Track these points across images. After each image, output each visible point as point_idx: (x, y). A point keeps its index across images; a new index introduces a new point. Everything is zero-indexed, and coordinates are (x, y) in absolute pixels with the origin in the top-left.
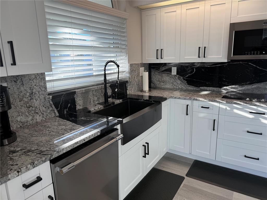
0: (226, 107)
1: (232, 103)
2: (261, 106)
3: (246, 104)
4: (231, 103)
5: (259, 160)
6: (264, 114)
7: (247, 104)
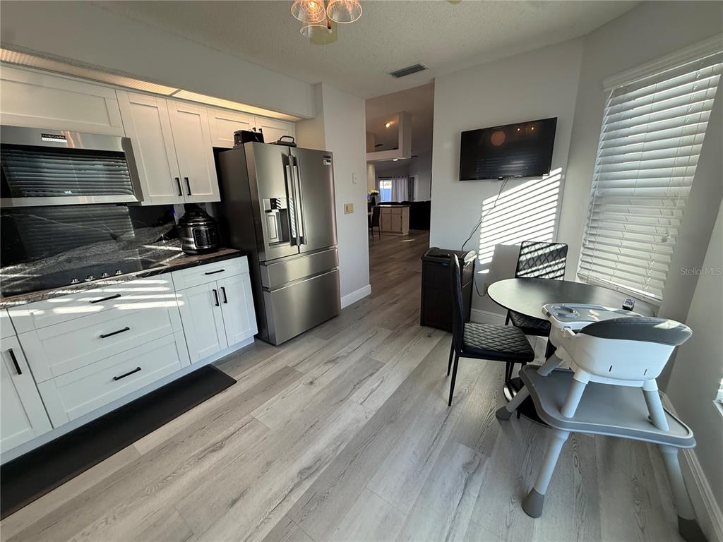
0: (31, 311)
1: (43, 298)
2: (108, 285)
3: (78, 291)
4: (40, 298)
5: (140, 369)
6: (119, 296)
7: (80, 289)
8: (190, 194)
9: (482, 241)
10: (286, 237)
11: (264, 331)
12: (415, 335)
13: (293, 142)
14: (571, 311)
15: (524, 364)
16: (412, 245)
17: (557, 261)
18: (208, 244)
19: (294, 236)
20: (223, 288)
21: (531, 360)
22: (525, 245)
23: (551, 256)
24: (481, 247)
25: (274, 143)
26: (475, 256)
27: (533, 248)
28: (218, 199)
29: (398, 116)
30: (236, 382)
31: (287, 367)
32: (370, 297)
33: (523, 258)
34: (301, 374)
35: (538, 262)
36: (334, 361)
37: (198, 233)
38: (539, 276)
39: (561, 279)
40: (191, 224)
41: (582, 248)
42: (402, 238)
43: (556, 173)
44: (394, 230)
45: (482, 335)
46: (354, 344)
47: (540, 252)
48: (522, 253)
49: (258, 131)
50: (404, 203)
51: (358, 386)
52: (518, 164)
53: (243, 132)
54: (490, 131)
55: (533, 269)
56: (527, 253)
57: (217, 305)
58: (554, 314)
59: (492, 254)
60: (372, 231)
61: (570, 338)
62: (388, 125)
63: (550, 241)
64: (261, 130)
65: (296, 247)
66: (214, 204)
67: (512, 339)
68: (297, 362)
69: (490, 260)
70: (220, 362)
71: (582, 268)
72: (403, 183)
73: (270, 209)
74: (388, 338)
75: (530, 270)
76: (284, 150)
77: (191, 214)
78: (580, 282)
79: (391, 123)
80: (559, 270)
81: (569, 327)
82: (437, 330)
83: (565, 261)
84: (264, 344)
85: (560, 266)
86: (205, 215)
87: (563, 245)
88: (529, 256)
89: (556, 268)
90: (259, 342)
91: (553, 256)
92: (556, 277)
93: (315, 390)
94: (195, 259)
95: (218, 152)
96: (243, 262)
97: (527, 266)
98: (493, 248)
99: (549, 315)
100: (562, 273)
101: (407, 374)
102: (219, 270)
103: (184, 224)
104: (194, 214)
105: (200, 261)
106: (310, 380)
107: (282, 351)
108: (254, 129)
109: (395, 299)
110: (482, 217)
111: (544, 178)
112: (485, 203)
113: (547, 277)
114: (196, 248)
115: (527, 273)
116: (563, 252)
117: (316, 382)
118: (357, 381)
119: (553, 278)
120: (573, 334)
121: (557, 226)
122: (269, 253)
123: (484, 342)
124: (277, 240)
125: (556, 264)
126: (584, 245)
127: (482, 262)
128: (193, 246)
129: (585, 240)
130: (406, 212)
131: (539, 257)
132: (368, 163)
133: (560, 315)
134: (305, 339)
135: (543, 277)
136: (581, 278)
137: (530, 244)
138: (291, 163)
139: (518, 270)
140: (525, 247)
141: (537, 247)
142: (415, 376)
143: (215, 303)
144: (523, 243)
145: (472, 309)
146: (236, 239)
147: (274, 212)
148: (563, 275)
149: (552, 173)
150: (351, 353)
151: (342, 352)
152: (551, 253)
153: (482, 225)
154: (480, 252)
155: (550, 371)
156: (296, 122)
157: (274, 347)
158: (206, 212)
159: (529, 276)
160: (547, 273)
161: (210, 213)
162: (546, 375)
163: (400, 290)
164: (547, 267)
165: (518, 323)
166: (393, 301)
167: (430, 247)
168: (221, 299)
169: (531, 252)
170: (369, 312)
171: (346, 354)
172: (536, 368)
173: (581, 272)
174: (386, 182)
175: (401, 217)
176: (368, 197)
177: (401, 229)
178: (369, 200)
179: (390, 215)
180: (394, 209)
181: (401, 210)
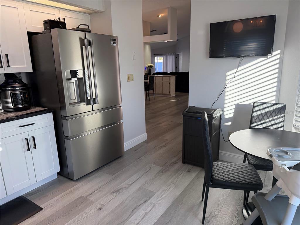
8: (9, 66)
9: (226, 102)
10: (83, 98)
11: (65, 169)
12: (178, 170)
13: (88, 29)
14: (287, 153)
15: (256, 192)
16: (177, 104)
17: (279, 116)
18: (23, 104)
19: (89, 98)
20: (33, 137)
21: (261, 189)
22: (256, 104)
23: (274, 113)
24: (226, 106)
25: (74, 30)
26: (221, 113)
27: (261, 107)
28: (31, 70)
29: (167, 11)
30: (42, 209)
31: (82, 197)
32: (146, 142)
33: (255, 114)
34: (92, 202)
35: (265, 117)
36: (117, 191)
37: (14, 96)
38: (266, 127)
39: (282, 129)
40: (10, 89)
41: (296, 107)
42: (170, 98)
43: (276, 53)
44: (164, 93)
45: (226, 170)
46: (133, 178)
47: (267, 110)
48: (254, 110)
49: (62, 20)
50: (172, 73)
51: (135, 210)
52: (252, 46)
53: (50, 20)
54: (232, 23)
55: (262, 122)
56: (258, 111)
57: (29, 150)
58: (275, 155)
59: (233, 111)
60: (149, 93)
61: (286, 173)
62: (160, 16)
63: (274, 102)
64: (64, 19)
65: (90, 106)
66: (28, 74)
67: (247, 173)
68: (90, 192)
69: (232, 115)
70: (30, 194)
71: (296, 121)
72: (171, 59)
73: (70, 78)
74: (158, 173)
75: (260, 123)
76: (81, 34)
77: (10, 81)
78: (295, 131)
79: (162, 15)
80: (280, 122)
81: (285, 165)
82: (194, 167)
83: (284, 116)
84: (65, 179)
85: (281, 120)
86: (20, 82)
87: (283, 105)
88: (259, 113)
89: (278, 121)
90: (61, 178)
91: (275, 113)
92: (279, 128)
93: (103, 213)
94: (12, 115)
95: (31, 35)
96: (49, 117)
97: (258, 120)
98: (234, 107)
99: (271, 156)
100: (282, 125)
101: (172, 200)
102: (31, 123)
103: (4, 89)
104: (12, 81)
105: (15, 116)
106: (99, 206)
107: (79, 184)
108: (59, 18)
109: (164, 144)
110: (225, 84)
111: (269, 56)
112: (228, 74)
113: (272, 128)
114: (12, 107)
115: (258, 125)
116: (282, 110)
117: (104, 208)
118: (135, 206)
119: (276, 129)
120: (288, 170)
121: (279, 91)
122: (69, 110)
123: (227, 176)
124: (76, 101)
125: (278, 118)
126: (297, 105)
127: (227, 117)
128: (11, 105)
129: (297, 101)
130: (173, 79)
131: (266, 113)
132: (145, 44)
133: (279, 156)
134: (96, 175)
135: (269, 128)
136: (296, 128)
137: (259, 104)
138: (87, 44)
139: (251, 123)
140: (256, 106)
141: (265, 106)
142: (177, 203)
143: (27, 148)
144: (254, 103)
145: (220, 151)
146: (44, 100)
147: (74, 80)
148: (283, 126)
149: (274, 54)
150: (131, 184)
151: (123, 184)
152: (274, 110)
153: (227, 90)
154: (225, 109)
155: (273, 197)
156: (91, 14)
157: (72, 182)
158: (21, 80)
159: (259, 127)
160: (272, 125)
161: (25, 80)
162: (271, 200)
163: (168, 137)
164: (271, 120)
165: (252, 161)
166: (162, 145)
167: (189, 106)
168: (32, 145)
169: (260, 110)
170: (145, 153)
171: (127, 186)
172: (264, 195)
173: (296, 124)
174: (159, 58)
175: (170, 84)
176: (146, 69)
177: (170, 92)
178: (146, 71)
179: (161, 82)
180: (164, 78)
181: (170, 78)
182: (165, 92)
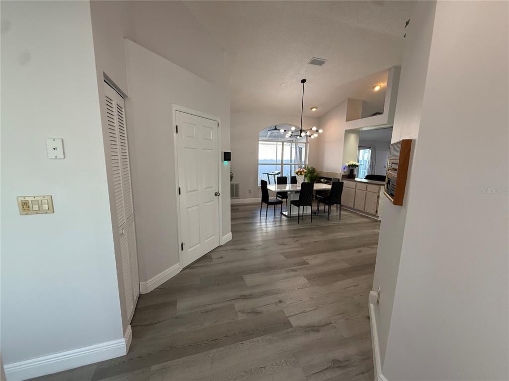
29: (387, 75)
44: (367, 212)
62: (377, 88)
79: (382, 85)
132: (348, 132)
175: (378, 197)
176: (344, 169)
177: (376, 212)
178: (345, 172)
179: (365, 192)
180: (369, 186)
181: (379, 188)
182: (368, 210)
